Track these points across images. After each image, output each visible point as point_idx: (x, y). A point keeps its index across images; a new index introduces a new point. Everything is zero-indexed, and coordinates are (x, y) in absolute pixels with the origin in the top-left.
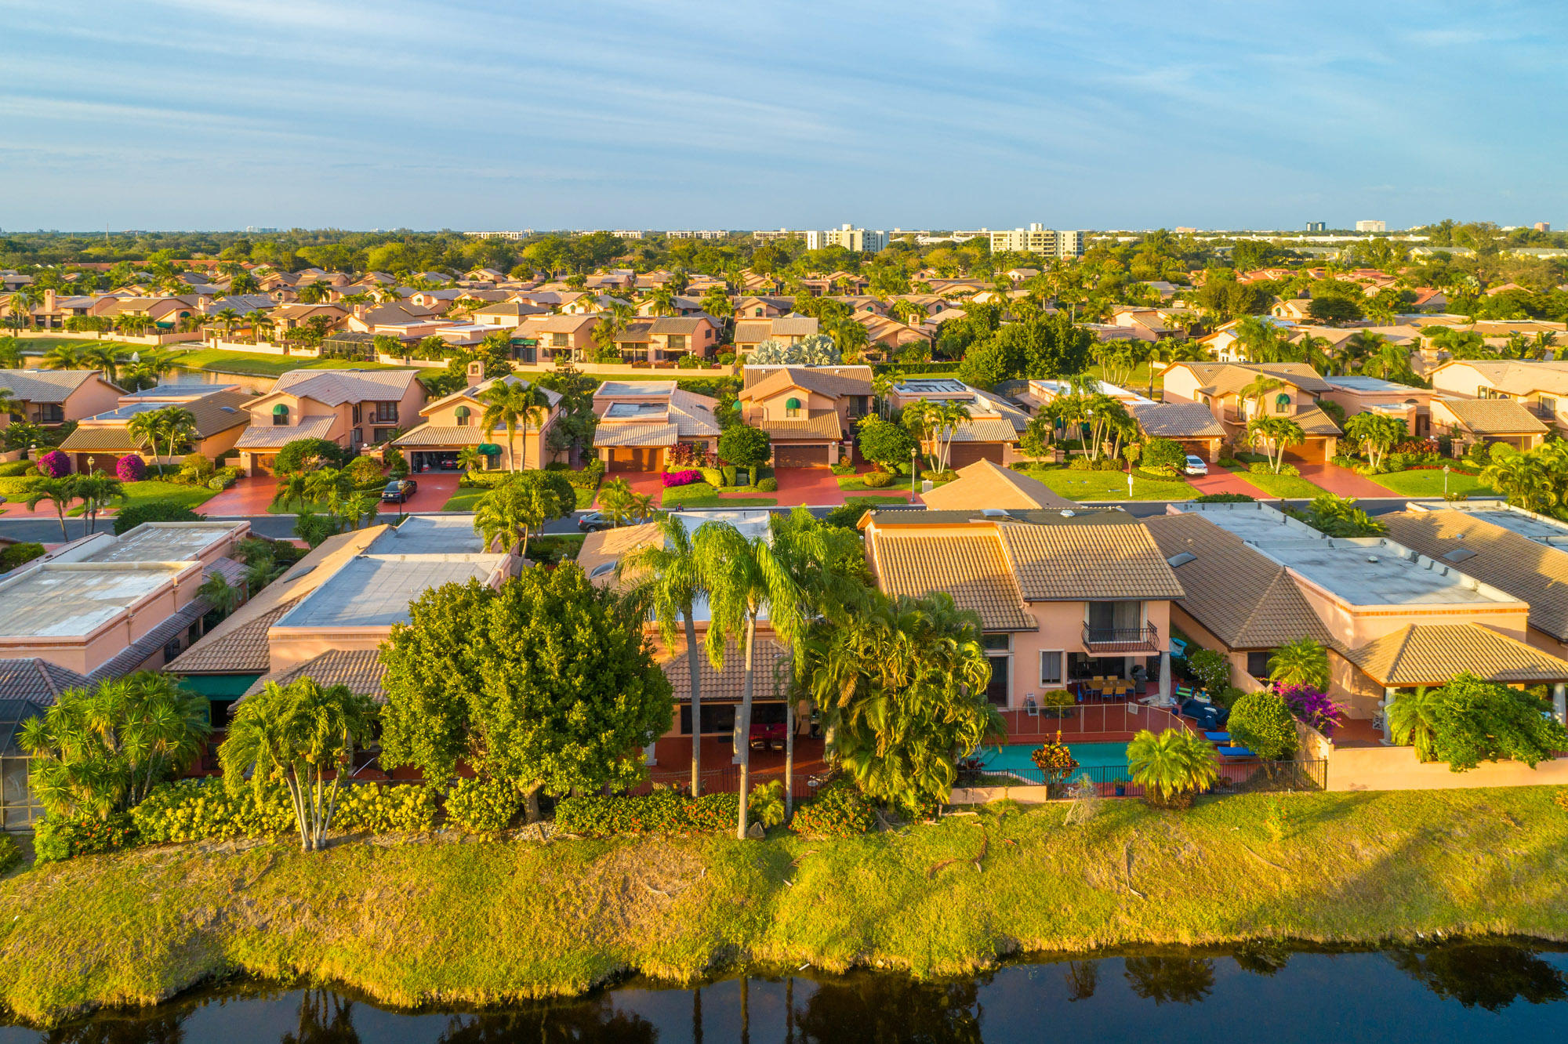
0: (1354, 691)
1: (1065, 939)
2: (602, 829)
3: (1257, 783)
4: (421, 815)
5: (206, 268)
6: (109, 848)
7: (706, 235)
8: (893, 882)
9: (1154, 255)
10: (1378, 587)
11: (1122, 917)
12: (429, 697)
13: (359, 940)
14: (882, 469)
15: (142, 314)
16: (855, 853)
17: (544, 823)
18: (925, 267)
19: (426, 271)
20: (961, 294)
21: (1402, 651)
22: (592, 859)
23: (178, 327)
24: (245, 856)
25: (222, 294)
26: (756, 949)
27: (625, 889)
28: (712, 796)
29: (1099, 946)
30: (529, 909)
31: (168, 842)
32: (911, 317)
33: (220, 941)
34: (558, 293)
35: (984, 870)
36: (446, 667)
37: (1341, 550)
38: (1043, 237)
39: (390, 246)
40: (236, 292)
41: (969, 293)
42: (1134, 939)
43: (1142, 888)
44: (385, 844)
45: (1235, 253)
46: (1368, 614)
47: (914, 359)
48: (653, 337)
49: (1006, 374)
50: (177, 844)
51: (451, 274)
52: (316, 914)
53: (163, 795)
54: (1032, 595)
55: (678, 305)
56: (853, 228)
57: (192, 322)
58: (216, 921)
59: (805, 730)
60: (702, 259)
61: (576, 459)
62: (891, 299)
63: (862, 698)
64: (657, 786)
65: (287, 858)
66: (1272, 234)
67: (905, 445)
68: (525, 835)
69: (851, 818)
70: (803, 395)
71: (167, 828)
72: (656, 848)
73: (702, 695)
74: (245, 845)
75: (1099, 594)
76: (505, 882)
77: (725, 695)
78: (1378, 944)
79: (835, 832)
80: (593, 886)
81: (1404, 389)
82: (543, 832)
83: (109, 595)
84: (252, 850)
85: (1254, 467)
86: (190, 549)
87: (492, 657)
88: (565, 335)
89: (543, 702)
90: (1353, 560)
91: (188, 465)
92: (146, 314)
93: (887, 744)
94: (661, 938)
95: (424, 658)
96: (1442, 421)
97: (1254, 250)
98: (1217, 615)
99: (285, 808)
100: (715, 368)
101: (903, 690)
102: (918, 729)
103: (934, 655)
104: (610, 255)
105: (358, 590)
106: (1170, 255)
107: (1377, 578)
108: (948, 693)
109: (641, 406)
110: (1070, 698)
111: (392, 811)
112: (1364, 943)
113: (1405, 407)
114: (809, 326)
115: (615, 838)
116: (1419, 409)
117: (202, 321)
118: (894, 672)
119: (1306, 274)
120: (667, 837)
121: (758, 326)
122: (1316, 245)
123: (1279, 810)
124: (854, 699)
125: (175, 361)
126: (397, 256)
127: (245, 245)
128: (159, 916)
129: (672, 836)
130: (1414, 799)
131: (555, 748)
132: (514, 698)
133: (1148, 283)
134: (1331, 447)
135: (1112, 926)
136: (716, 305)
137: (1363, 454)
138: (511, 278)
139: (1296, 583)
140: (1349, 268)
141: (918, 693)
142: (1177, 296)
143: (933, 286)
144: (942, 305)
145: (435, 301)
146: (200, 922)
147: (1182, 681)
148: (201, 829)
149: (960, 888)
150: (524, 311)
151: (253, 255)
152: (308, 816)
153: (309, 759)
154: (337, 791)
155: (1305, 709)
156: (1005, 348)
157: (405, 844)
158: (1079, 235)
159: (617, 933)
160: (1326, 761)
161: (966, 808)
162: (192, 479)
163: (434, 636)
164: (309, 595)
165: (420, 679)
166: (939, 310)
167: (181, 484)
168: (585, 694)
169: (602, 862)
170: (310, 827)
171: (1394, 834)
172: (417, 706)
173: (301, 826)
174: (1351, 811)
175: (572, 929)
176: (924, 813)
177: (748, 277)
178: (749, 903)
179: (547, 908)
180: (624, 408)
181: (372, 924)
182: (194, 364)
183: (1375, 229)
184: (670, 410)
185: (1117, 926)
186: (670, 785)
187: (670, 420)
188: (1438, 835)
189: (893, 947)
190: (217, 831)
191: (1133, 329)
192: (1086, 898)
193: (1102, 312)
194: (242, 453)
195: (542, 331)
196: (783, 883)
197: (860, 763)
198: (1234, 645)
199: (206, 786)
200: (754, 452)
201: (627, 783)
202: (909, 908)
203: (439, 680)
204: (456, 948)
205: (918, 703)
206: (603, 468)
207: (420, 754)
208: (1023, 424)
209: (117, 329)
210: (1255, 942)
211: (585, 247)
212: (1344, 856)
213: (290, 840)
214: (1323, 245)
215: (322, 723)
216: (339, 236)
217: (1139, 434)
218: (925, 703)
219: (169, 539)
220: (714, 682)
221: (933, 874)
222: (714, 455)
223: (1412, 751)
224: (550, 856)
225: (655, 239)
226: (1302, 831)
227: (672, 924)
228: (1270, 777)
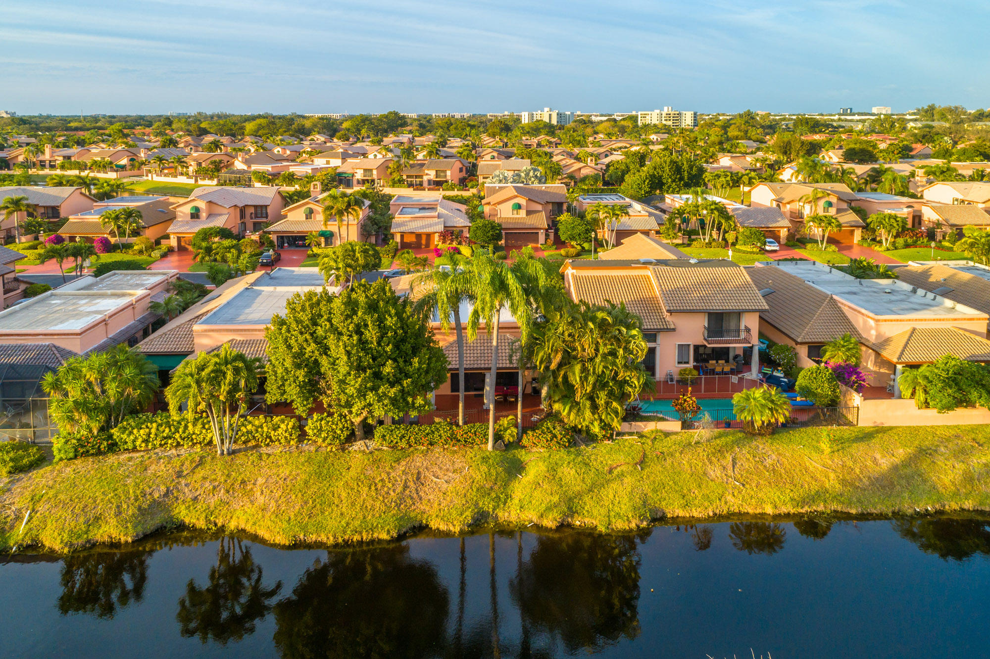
0: (876, 369)
1: (693, 510)
2: (403, 444)
3: (814, 421)
4: (291, 435)
5: (144, 134)
6: (99, 453)
7: (458, 115)
8: (585, 475)
9: (743, 126)
10: (891, 306)
11: (729, 497)
12: (296, 358)
13: (254, 506)
14: (573, 247)
15: (106, 159)
16: (561, 458)
17: (367, 441)
18: (596, 133)
19: (282, 135)
20: (620, 148)
21: (907, 343)
22: (398, 461)
23: (128, 168)
24: (183, 458)
25: (155, 147)
26: (500, 514)
27: (418, 478)
28: (472, 425)
29: (715, 514)
30: (359, 489)
31: (134, 449)
32: (589, 159)
33: (169, 506)
34: (365, 147)
35: (642, 469)
36: (306, 340)
37: (867, 287)
38: (672, 116)
39: (258, 121)
40: (164, 147)
41: (626, 147)
42: (737, 511)
43: (742, 481)
44: (269, 452)
45: (795, 125)
46: (885, 321)
47: (591, 185)
48: (426, 172)
49: (650, 192)
50: (141, 451)
51: (298, 138)
52: (228, 492)
53: (131, 421)
54: (672, 308)
55: (441, 153)
56: (551, 110)
57: (137, 164)
58: (166, 494)
59: (529, 390)
60: (455, 128)
61: (380, 241)
62: (576, 150)
63: (566, 365)
64: (437, 420)
65: (209, 459)
66: (818, 115)
67: (587, 231)
68: (355, 447)
69: (559, 438)
70: (523, 201)
71: (134, 441)
72: (437, 455)
73: (465, 366)
74: (182, 452)
75: (715, 308)
76: (344, 474)
77: (479, 366)
78: (890, 514)
79: (549, 447)
80: (399, 476)
81: (905, 199)
82: (367, 446)
83: (93, 309)
84: (187, 455)
85: (809, 246)
86: (142, 285)
87: (334, 334)
88: (371, 170)
89: (367, 360)
90: (875, 292)
91: (138, 243)
92: (108, 159)
93: (581, 393)
94: (441, 507)
95: (292, 335)
96: (929, 219)
97: (807, 123)
98: (789, 323)
99: (207, 430)
100: (466, 190)
101: (592, 360)
102: (601, 383)
103: (611, 337)
104: (397, 127)
105: (248, 306)
106: (753, 126)
107: (891, 302)
108: (620, 361)
109: (420, 209)
110: (695, 372)
111: (273, 432)
112: (881, 514)
113: (906, 210)
114: (525, 165)
115: (411, 449)
116: (914, 211)
117: (143, 163)
118: (586, 347)
119: (840, 137)
120: (444, 449)
121: (492, 165)
122: (846, 120)
123: (829, 435)
124: (560, 365)
125: (128, 187)
126: (263, 127)
127: (168, 122)
128: (131, 492)
129: (447, 449)
130: (914, 431)
131: (374, 389)
132: (349, 358)
133: (740, 141)
134: (858, 234)
135: (723, 503)
136: (465, 153)
137: (878, 239)
138: (335, 140)
139: (839, 305)
140: (868, 133)
141: (601, 361)
142: (758, 149)
143: (602, 143)
144: (609, 154)
145: (288, 152)
146: (156, 495)
147: (765, 364)
148: (155, 442)
149: (628, 480)
150: (345, 156)
151: (174, 126)
152: (221, 434)
153: (222, 398)
154: (238, 420)
155: (846, 376)
156: (650, 175)
157: (281, 452)
158: (695, 114)
159: (414, 504)
160: (858, 408)
161: (631, 434)
162: (141, 252)
163: (298, 322)
164: (218, 308)
165: (289, 347)
166: (606, 156)
167: (134, 254)
168: (393, 356)
169: (404, 463)
170: (222, 443)
171: (901, 450)
172: (288, 364)
173: (216, 440)
174: (874, 437)
175: (386, 501)
176: (604, 436)
177: (485, 139)
178: (496, 487)
179: (370, 488)
180: (410, 210)
181: (262, 498)
182: (139, 189)
183: (884, 112)
184: (438, 211)
185: (726, 503)
186: (445, 419)
187: (439, 217)
188: (929, 451)
189: (586, 513)
190: (165, 444)
191: (730, 167)
192: (707, 486)
193: (711, 157)
194: (172, 236)
195: (356, 168)
196: (517, 476)
197: (565, 404)
198: (799, 340)
199: (157, 417)
200: (492, 235)
201: (419, 412)
202: (596, 490)
203: (302, 348)
204: (314, 511)
205: (601, 367)
206: (397, 246)
207: (291, 393)
208: (662, 219)
209: (90, 169)
210: (813, 513)
211: (382, 121)
212: (869, 463)
213: (210, 450)
214: (851, 121)
215: (229, 376)
216: (226, 116)
217: (736, 226)
218: (605, 367)
219: (128, 280)
220: (472, 358)
221: (610, 471)
222: (467, 237)
223: (913, 401)
224: (371, 459)
225: (425, 118)
226: (843, 448)
227: (448, 499)
228: (822, 418)
